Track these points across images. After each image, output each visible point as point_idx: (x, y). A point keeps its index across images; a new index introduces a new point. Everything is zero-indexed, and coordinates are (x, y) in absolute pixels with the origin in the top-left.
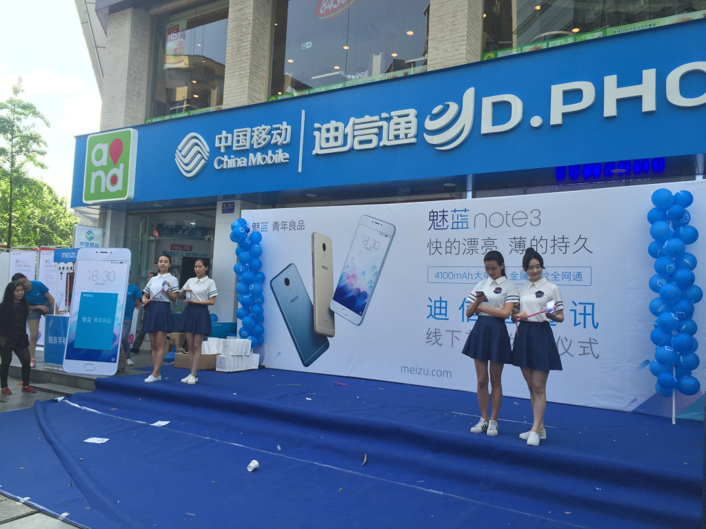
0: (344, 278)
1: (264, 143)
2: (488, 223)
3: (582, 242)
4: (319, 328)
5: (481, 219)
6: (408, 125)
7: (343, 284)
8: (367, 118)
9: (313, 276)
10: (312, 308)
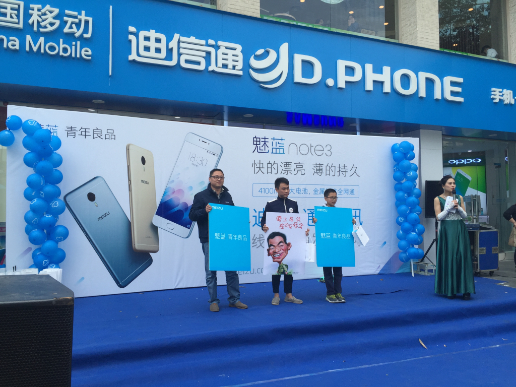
0: (169, 193)
1: (50, 29)
2: (298, 151)
3: (354, 169)
4: (138, 245)
5: (293, 147)
6: (235, 58)
7: (167, 199)
8: (192, 39)
9: (130, 190)
10: (129, 225)
